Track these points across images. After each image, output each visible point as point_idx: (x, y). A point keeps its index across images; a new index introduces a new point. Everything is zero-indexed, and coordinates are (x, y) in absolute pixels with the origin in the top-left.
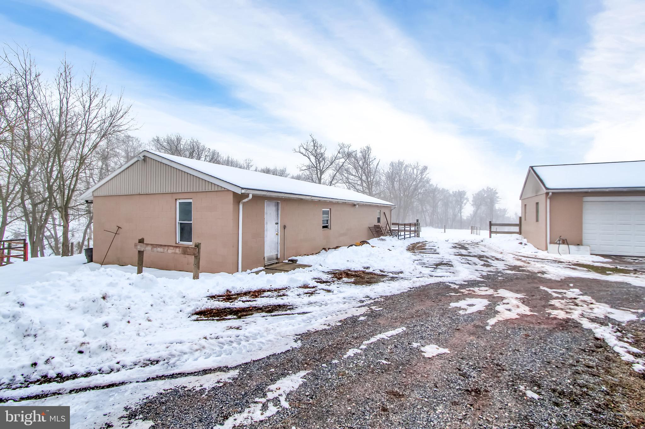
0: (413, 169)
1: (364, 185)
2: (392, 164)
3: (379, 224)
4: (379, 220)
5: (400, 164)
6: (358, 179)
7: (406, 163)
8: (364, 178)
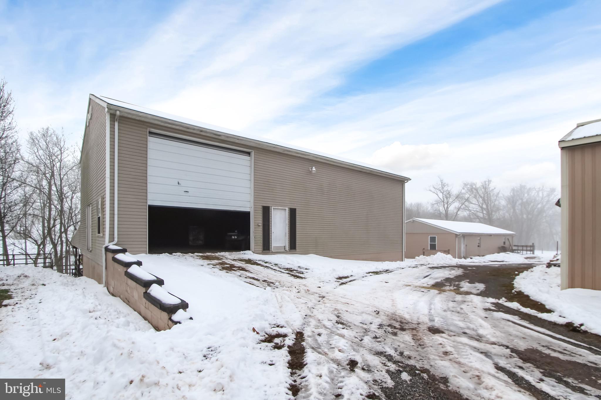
0: (538, 192)
1: (485, 212)
2: (513, 190)
3: (505, 246)
4: (504, 243)
5: (522, 187)
6: (477, 207)
7: (528, 186)
8: (484, 206)
